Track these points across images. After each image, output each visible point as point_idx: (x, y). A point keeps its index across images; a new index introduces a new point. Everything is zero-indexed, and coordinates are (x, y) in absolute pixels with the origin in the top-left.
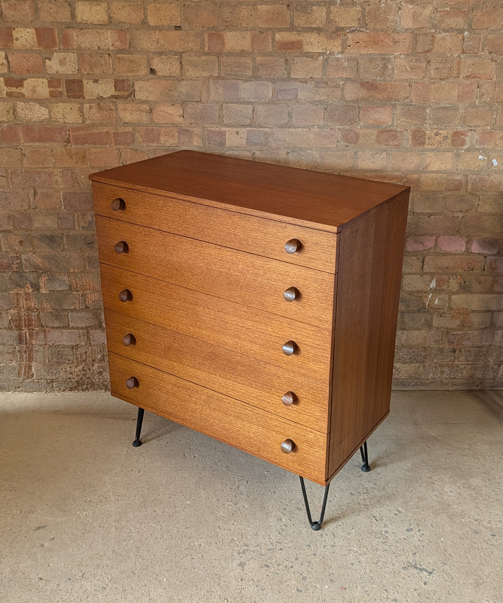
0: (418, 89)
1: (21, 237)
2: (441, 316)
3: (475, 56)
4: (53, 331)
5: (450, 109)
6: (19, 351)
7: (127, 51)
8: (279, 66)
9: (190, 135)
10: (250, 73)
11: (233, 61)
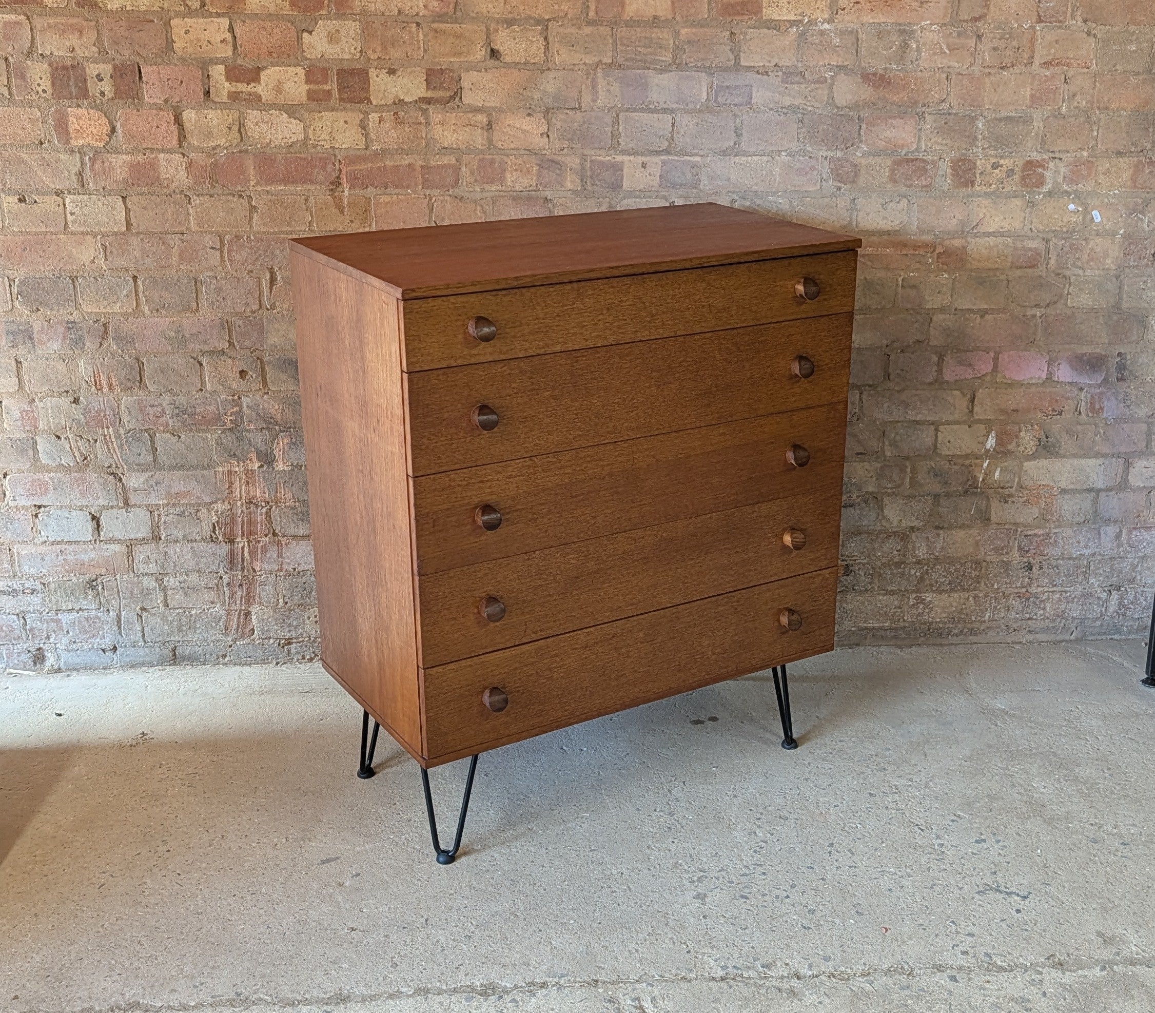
0: (962, 86)
1: (241, 363)
2: (1006, 502)
3: (1060, 27)
4: (294, 542)
5: (1017, 121)
6: (228, 584)
7: (451, 17)
8: (721, 44)
9: (560, 169)
10: (667, 57)
11: (638, 35)
